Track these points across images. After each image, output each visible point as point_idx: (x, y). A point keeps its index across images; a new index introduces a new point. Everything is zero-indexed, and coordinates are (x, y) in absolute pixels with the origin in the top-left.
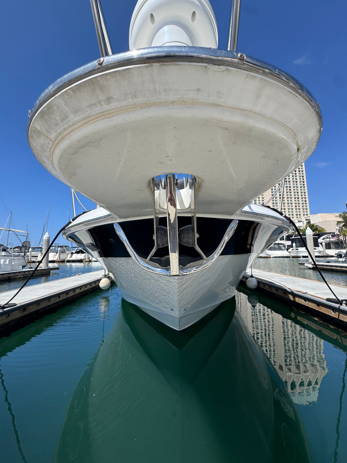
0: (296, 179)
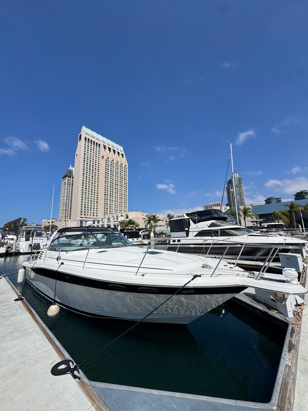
0: (122, 184)
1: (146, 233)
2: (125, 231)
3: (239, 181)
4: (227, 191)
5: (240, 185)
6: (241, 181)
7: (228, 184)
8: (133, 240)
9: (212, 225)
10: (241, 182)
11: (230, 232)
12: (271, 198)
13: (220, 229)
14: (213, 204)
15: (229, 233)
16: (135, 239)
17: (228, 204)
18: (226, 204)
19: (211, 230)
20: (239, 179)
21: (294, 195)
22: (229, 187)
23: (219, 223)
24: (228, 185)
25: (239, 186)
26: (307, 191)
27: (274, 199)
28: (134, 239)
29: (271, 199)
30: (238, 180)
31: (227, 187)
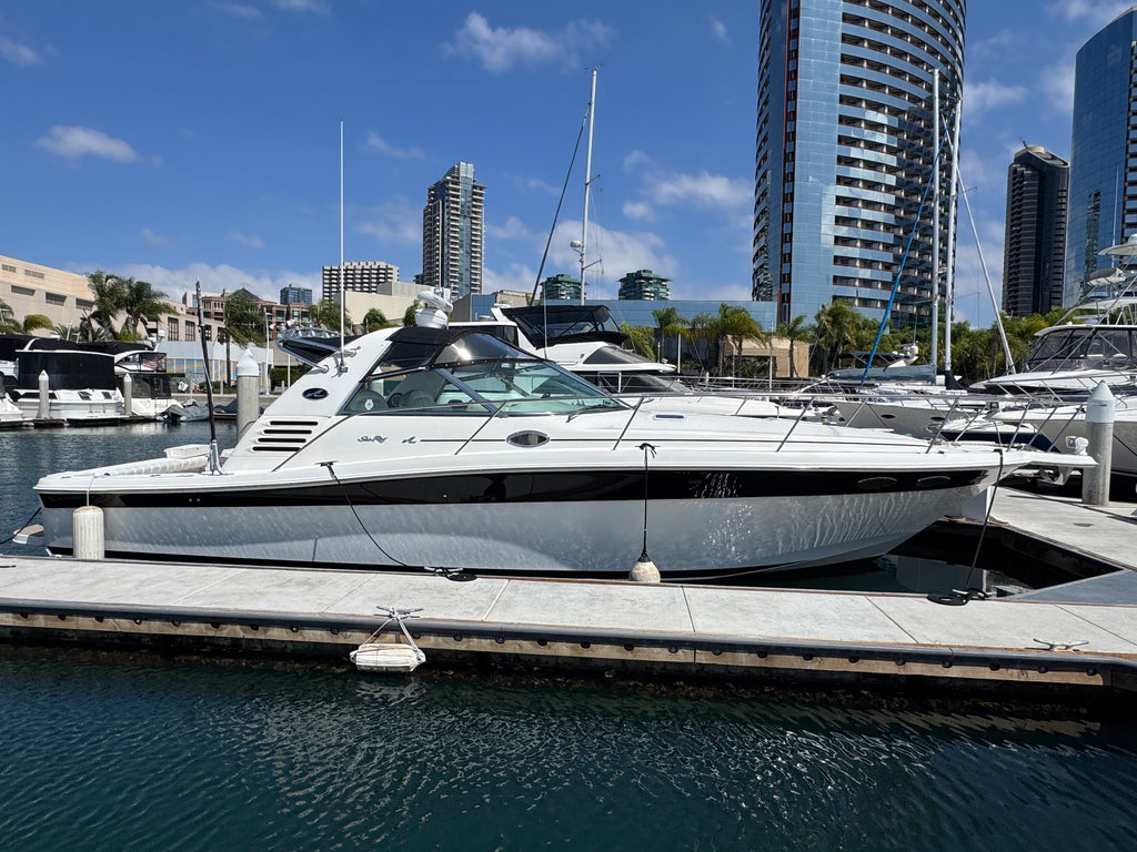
1: (143, 368)
2: (26, 349)
3: (474, 194)
4: (425, 226)
5: (474, 212)
6: (481, 195)
7: (433, 195)
8: (86, 397)
9: (597, 357)
10: (480, 201)
11: (654, 381)
12: (560, 278)
13: (623, 372)
14: (363, 269)
15: (649, 385)
16: (97, 395)
17: (423, 276)
18: (417, 277)
19: (596, 372)
20: (474, 187)
21: (621, 280)
22: (435, 208)
23: (618, 354)
24: (433, 202)
25: (470, 214)
26: (651, 272)
27: (569, 283)
28: (88, 391)
29: (560, 282)
30: (470, 188)
31: (429, 207)
